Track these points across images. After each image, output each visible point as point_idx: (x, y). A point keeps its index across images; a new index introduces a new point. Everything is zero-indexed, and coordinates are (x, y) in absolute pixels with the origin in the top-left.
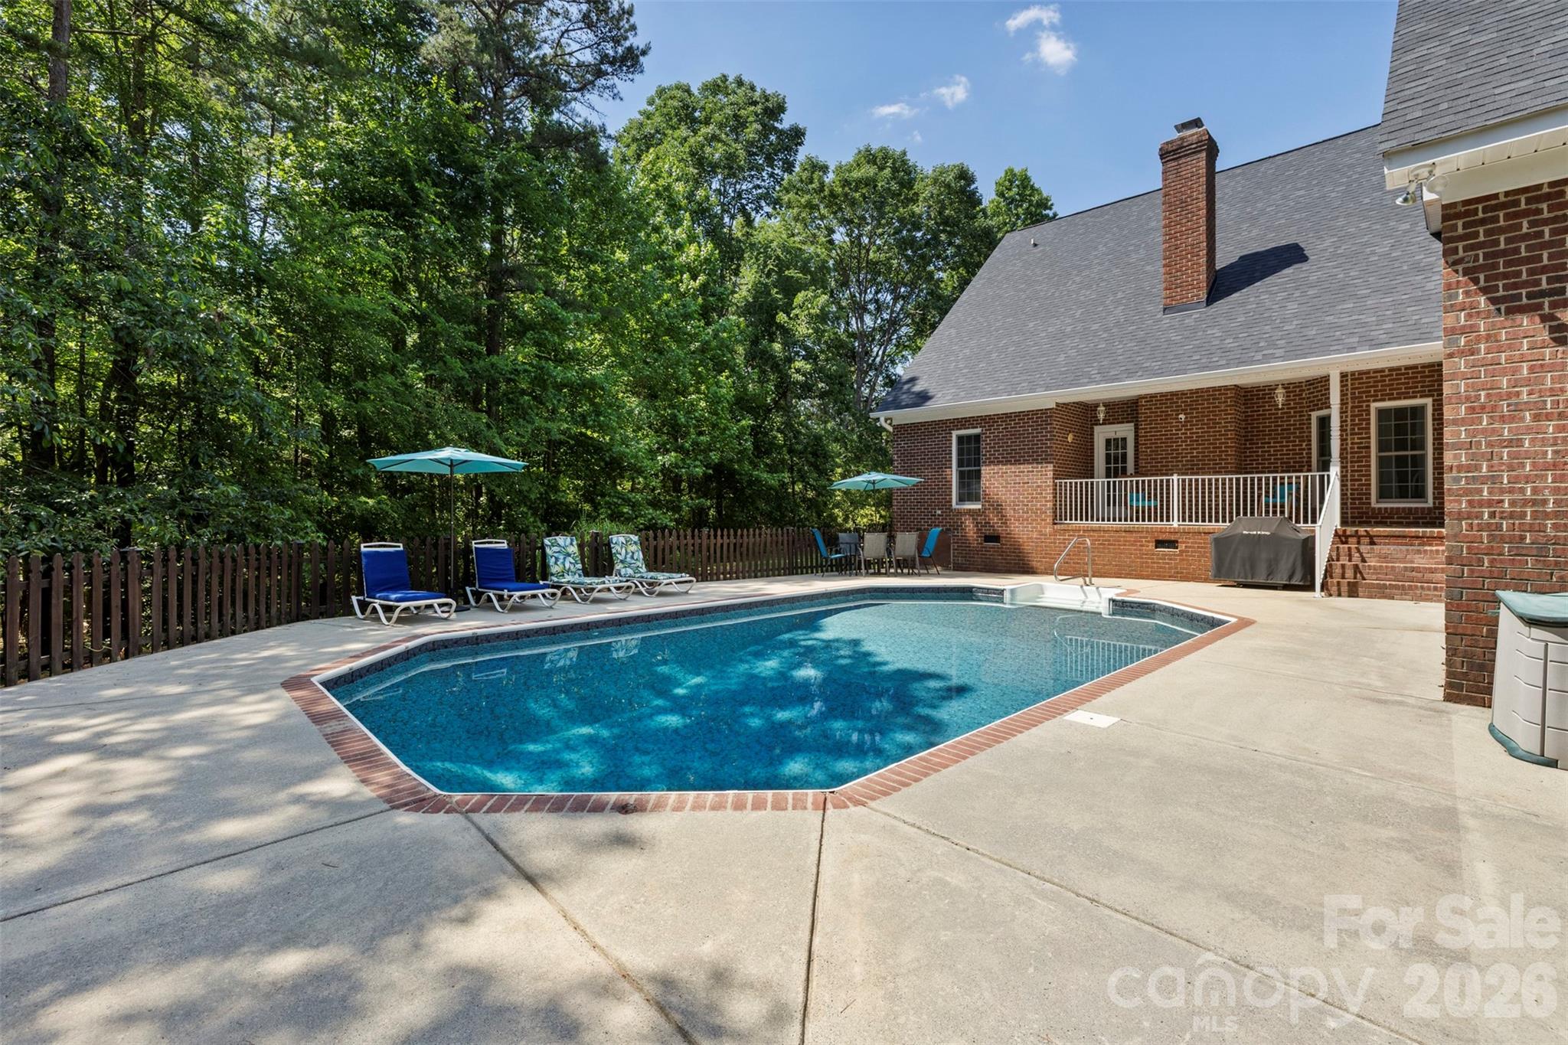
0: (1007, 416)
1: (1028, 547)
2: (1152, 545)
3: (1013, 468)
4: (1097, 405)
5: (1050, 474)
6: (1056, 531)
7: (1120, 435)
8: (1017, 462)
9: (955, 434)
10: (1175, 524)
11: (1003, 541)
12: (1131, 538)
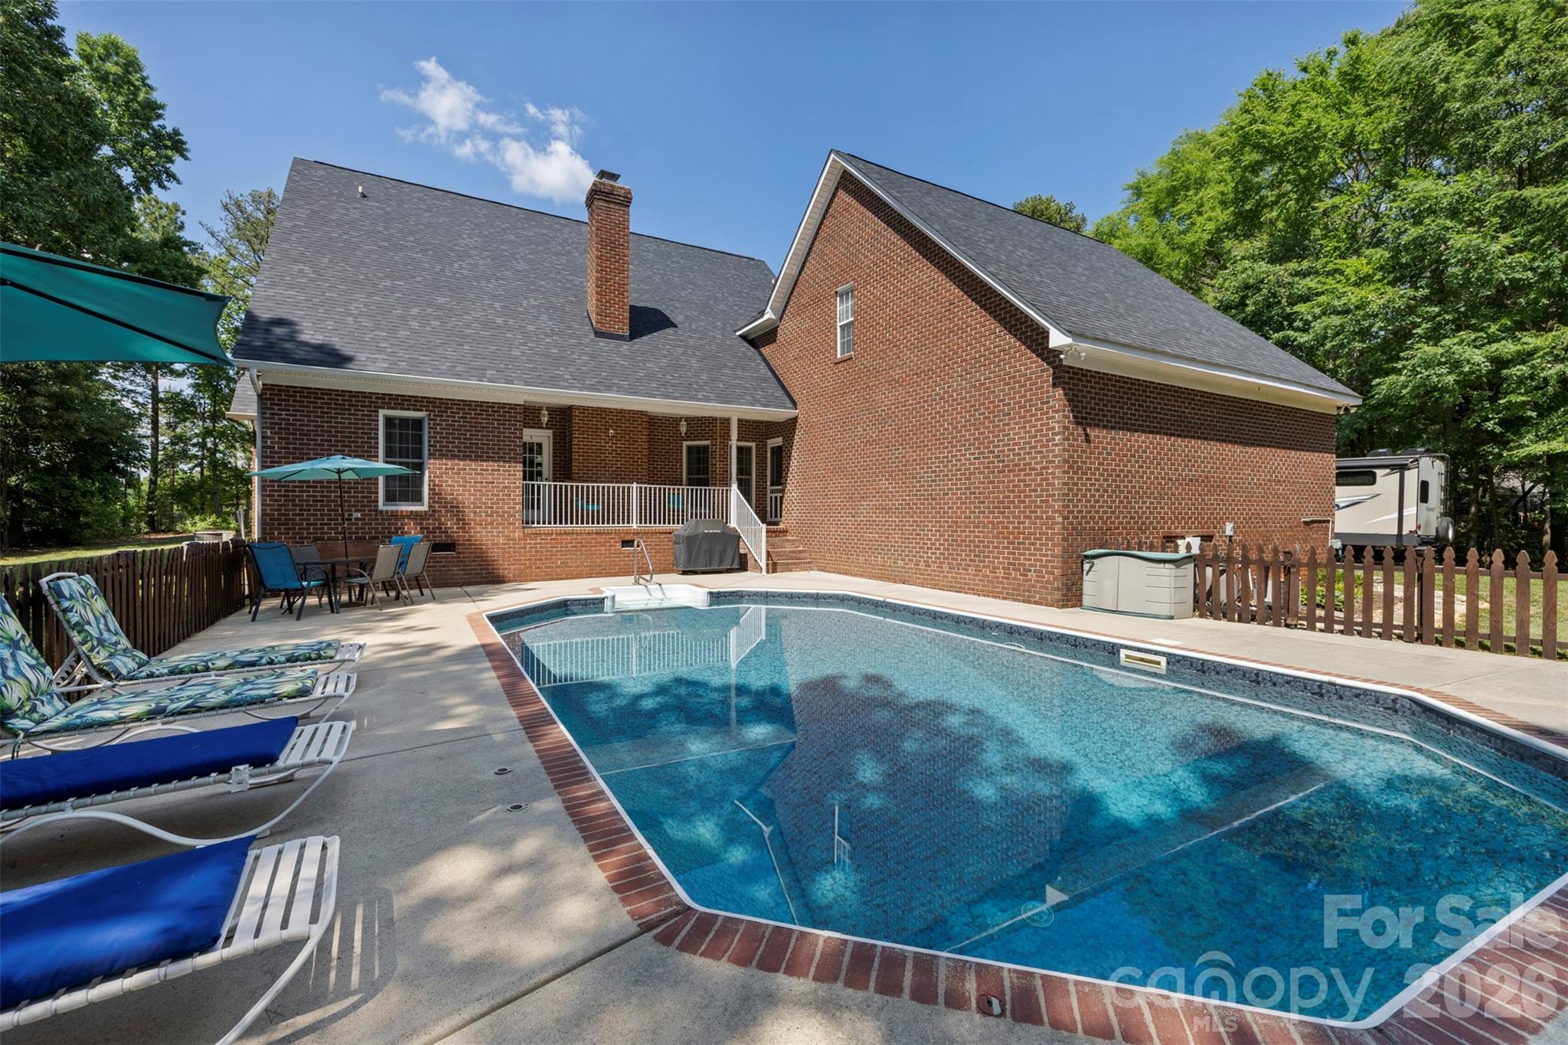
0: (466, 403)
1: (495, 553)
2: (619, 545)
3: (473, 465)
4: (541, 408)
5: (520, 475)
6: (526, 535)
7: (535, 440)
8: (479, 458)
9: (382, 413)
10: (634, 526)
11: (460, 549)
12: (601, 539)
